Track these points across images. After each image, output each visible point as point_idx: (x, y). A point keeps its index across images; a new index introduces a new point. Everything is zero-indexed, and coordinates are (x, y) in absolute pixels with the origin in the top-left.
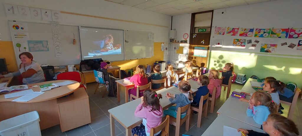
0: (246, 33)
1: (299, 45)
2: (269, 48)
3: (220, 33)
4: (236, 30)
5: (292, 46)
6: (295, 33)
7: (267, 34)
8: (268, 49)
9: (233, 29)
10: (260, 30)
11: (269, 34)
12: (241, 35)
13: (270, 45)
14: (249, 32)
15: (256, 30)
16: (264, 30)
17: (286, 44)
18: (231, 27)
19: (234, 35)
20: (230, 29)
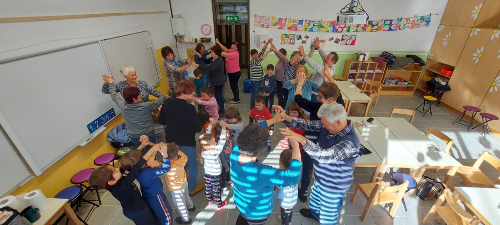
0: (295, 26)
1: (343, 40)
3: (263, 25)
4: (283, 22)
5: (337, 41)
6: (340, 27)
9: (280, 19)
10: (310, 21)
11: (318, 27)
12: (290, 28)
14: (299, 24)
15: (306, 21)
16: (314, 22)
17: (332, 39)
18: (278, 17)
19: (281, 28)
20: (276, 20)
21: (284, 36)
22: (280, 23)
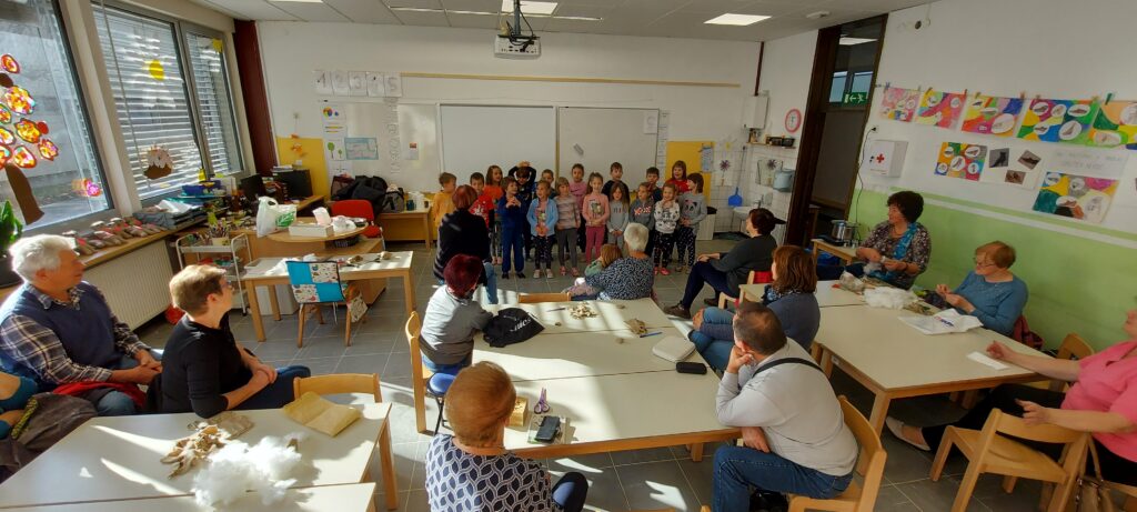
0: (988, 117)
2: (1080, 194)
3: (899, 113)
4: (954, 103)
7: (1078, 127)
8: (1072, 199)
9: (946, 95)
10: (1052, 103)
11: (1085, 126)
12: (969, 126)
13: (1082, 183)
14: (1005, 111)
15: (1034, 103)
16: (1069, 104)
18: (941, 89)
19: (943, 124)
20: (933, 99)
21: (951, 149)
22: (944, 108)
